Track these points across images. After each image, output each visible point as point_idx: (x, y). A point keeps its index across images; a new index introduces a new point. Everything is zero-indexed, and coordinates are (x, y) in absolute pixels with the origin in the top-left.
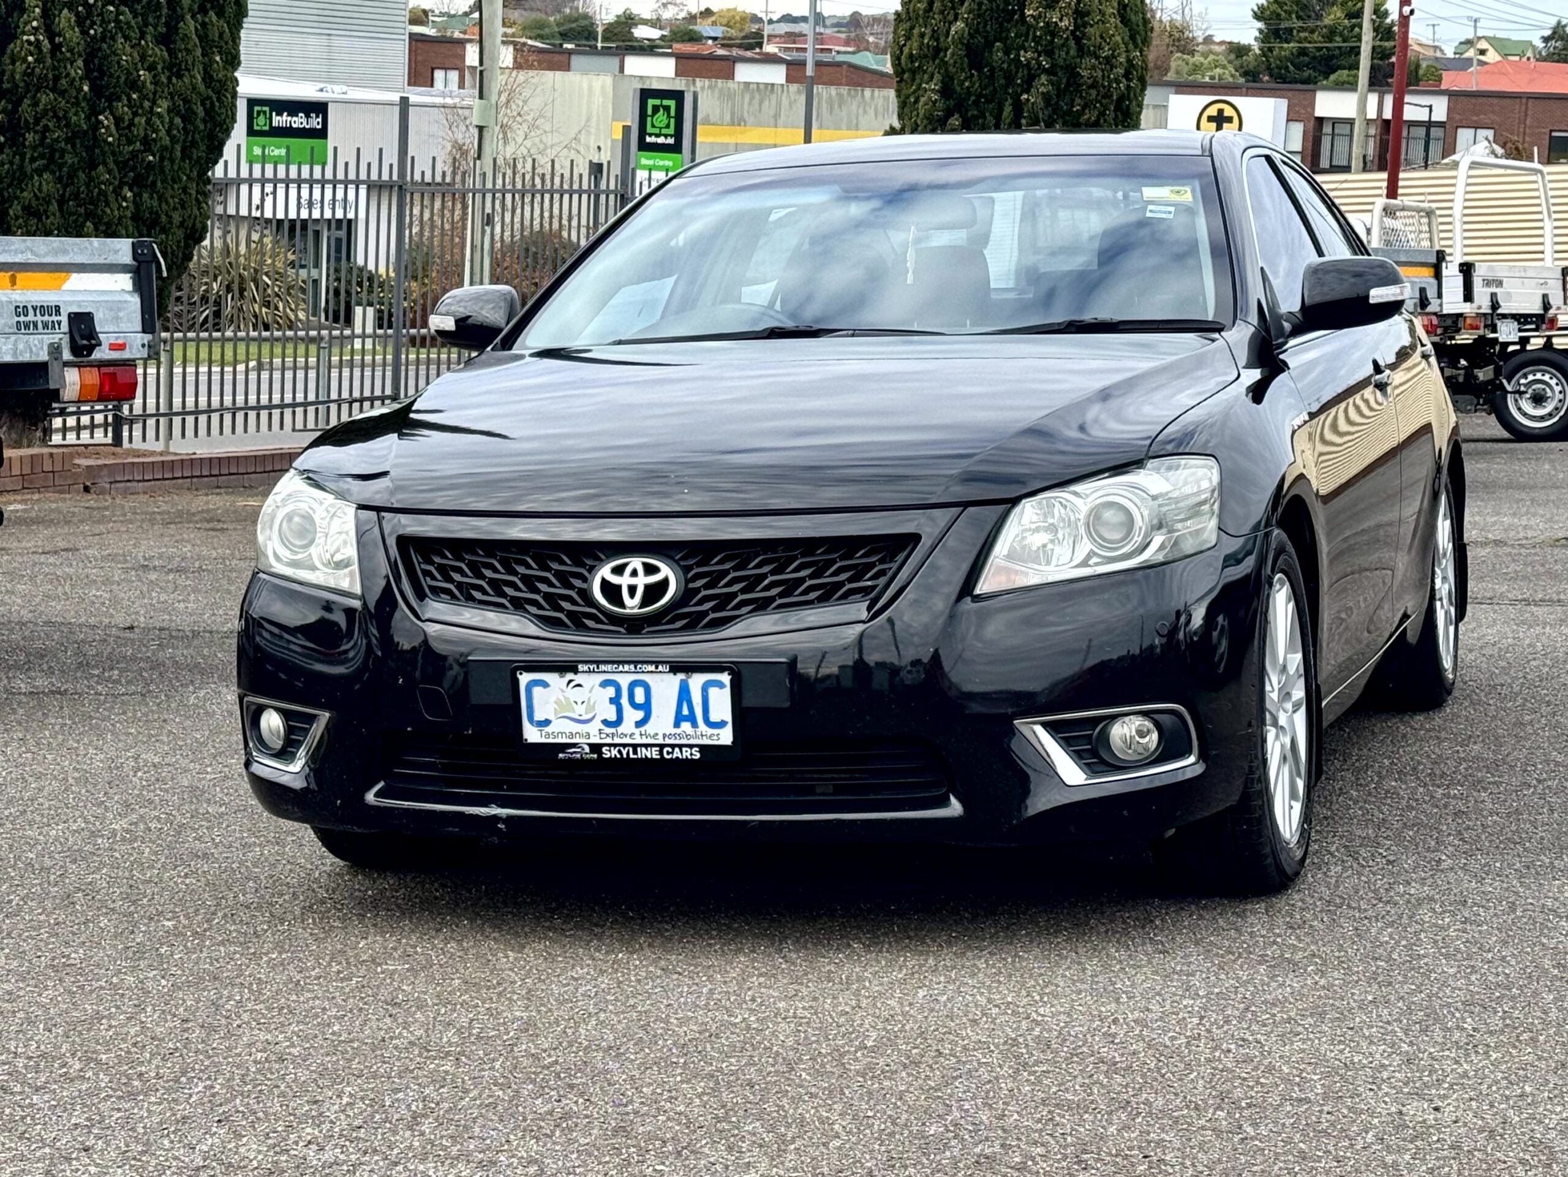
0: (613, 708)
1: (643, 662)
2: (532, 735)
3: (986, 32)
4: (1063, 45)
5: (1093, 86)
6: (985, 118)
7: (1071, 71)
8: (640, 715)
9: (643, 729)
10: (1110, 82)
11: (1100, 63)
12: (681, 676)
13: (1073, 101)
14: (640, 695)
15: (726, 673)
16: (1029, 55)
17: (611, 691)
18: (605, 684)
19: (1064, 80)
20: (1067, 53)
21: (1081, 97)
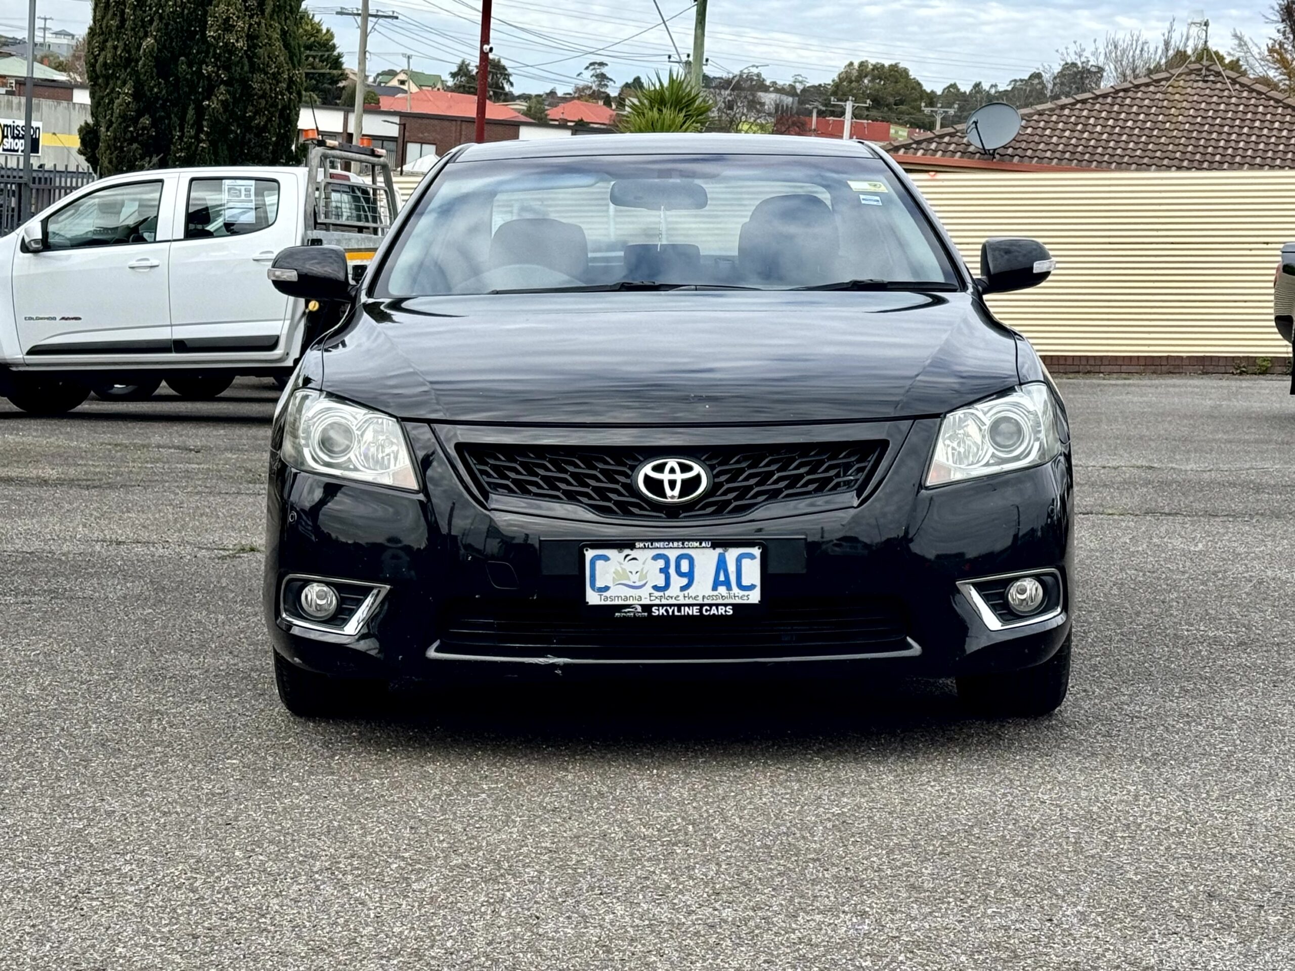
0: (663, 576)
1: (689, 540)
2: (593, 598)
3: (173, 47)
4: (238, 62)
5: (263, 96)
6: (170, 119)
7: (245, 83)
8: (685, 581)
9: (686, 593)
10: (276, 94)
11: (268, 78)
12: (719, 550)
13: (246, 108)
14: (685, 566)
15: (757, 548)
16: (210, 68)
17: (661, 563)
18: (655, 558)
19: (239, 91)
20: (242, 68)
21: (253, 105)
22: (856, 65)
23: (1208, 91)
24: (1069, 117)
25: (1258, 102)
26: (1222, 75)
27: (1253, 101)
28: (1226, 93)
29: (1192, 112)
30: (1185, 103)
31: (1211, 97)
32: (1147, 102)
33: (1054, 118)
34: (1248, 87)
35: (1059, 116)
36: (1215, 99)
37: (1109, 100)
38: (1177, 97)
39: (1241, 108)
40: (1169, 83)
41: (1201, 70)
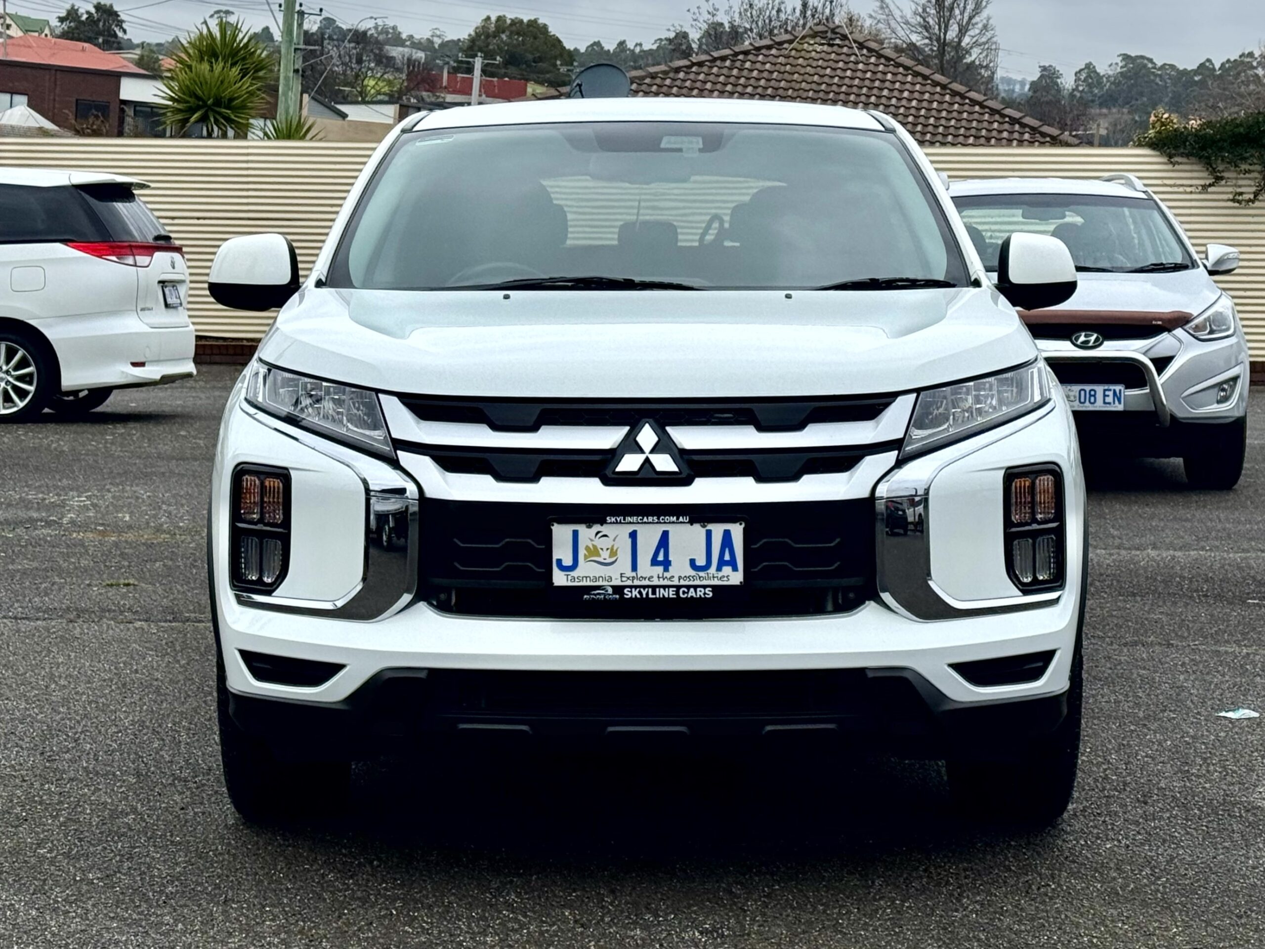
22: (493, 19)
23: (833, 56)
24: (684, 81)
25: (887, 69)
26: (848, 39)
27: (881, 68)
28: (853, 58)
29: (816, 78)
30: (809, 68)
31: (837, 62)
32: (768, 66)
33: (668, 82)
34: (876, 52)
35: (674, 80)
36: (841, 64)
37: (728, 63)
38: (801, 61)
39: (869, 75)
40: (792, 46)
41: (826, 32)
